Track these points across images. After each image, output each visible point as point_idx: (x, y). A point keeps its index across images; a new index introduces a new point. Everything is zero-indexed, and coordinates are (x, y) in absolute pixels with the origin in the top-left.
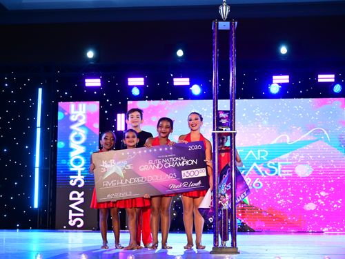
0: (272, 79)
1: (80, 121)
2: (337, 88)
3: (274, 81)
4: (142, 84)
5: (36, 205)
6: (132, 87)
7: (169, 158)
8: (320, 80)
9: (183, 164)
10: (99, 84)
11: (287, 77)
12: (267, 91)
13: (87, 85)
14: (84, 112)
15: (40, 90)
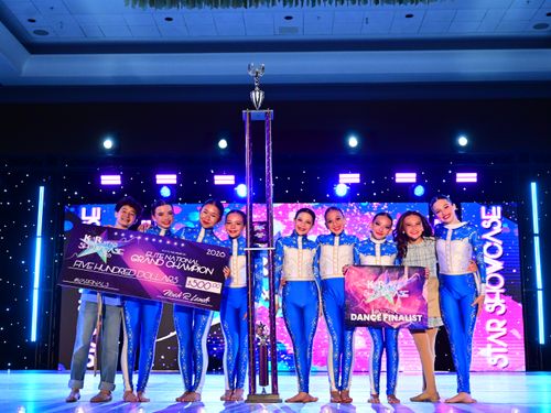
0: (338, 178)
2: (419, 191)
3: (340, 181)
4: (175, 182)
5: (34, 338)
6: (162, 186)
8: (397, 180)
9: (192, 269)
10: (119, 182)
11: (358, 175)
12: (332, 192)
13: (103, 183)
14: (99, 217)
15: (42, 189)
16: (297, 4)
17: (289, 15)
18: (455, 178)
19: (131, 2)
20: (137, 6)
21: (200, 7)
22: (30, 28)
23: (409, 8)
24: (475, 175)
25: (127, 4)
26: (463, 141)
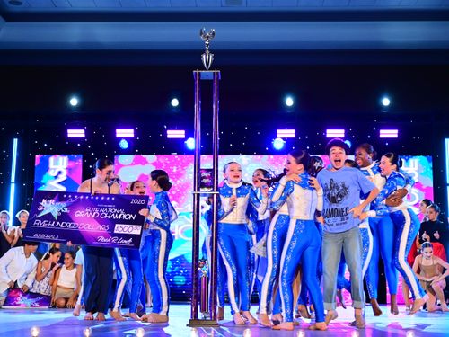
0: (276, 134)
1: (60, 176)
3: (278, 136)
4: (132, 136)
6: (120, 139)
7: (108, 208)
8: (328, 136)
9: (120, 217)
10: (83, 136)
11: (293, 131)
12: (271, 146)
13: (69, 136)
14: (65, 166)
15: (16, 141)
18: (379, 134)
24: (396, 131)
26: (386, 102)
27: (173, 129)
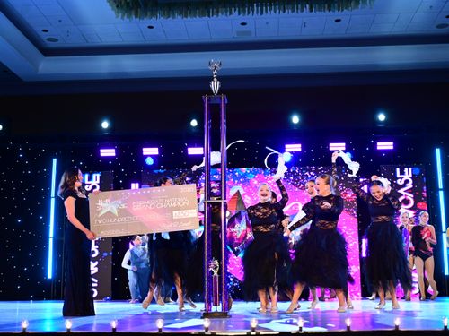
0: (284, 148)
3: (286, 150)
4: (157, 153)
5: (50, 276)
6: (147, 156)
8: (331, 149)
10: (114, 154)
11: (300, 146)
13: (102, 155)
14: (98, 181)
15: (55, 161)
16: (249, 13)
17: (243, 22)
18: (376, 146)
19: (121, 14)
20: (125, 17)
21: (174, 17)
22: (44, 36)
23: (336, 14)
24: (392, 143)
25: (117, 17)
26: (382, 117)
27: (194, 147)
